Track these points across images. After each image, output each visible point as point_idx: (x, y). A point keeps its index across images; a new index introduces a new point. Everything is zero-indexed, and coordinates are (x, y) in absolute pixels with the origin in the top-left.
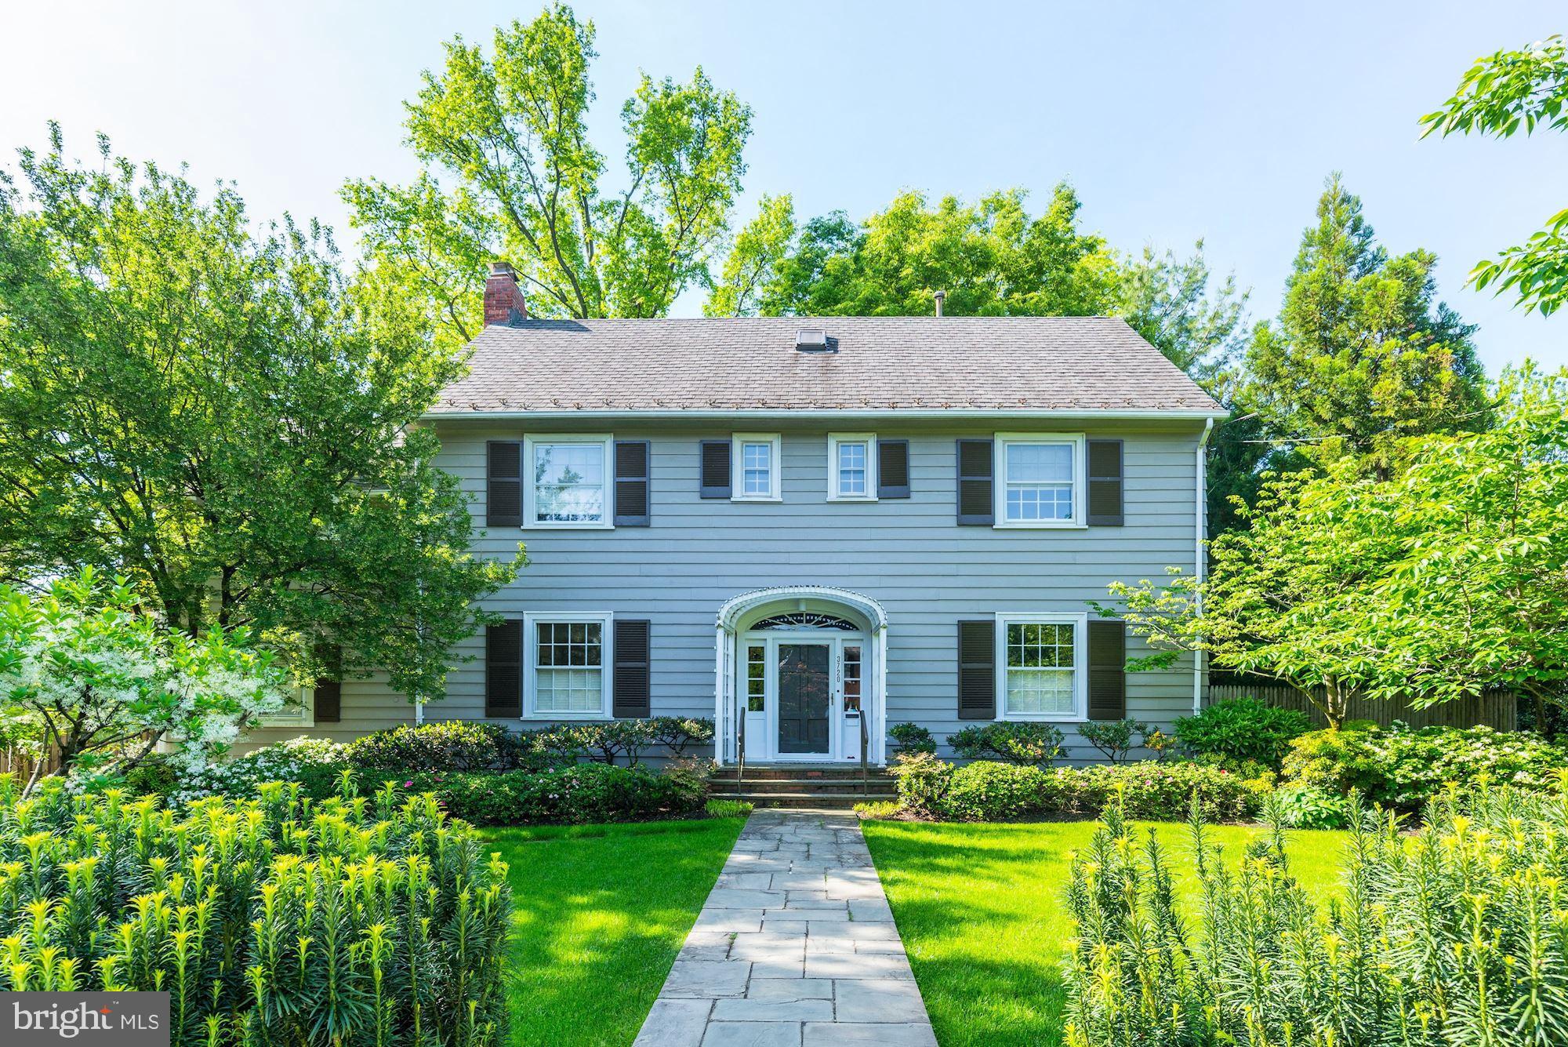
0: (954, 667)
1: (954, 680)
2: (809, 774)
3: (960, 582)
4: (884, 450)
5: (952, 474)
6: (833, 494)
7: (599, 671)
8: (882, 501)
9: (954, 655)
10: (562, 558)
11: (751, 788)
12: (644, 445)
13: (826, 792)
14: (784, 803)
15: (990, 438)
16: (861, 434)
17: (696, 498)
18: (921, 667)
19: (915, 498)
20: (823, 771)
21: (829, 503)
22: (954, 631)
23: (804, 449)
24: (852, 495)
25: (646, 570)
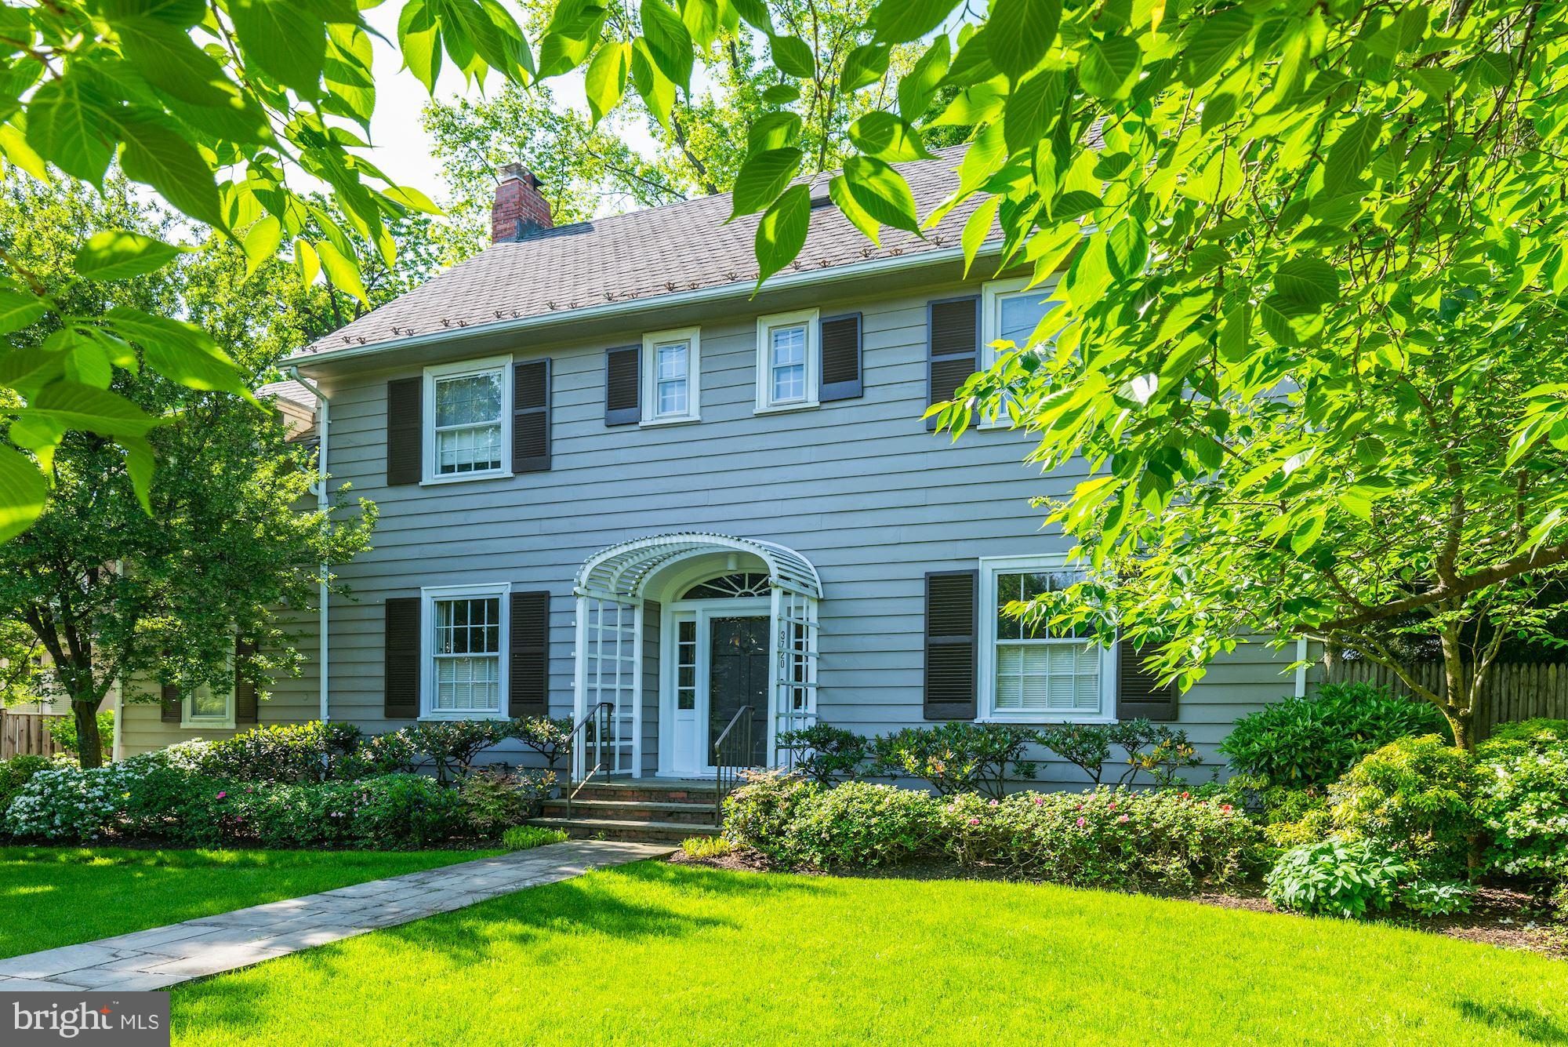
0: (919, 642)
1: (919, 660)
2: (673, 795)
3: (930, 515)
4: (829, 330)
5: (922, 354)
6: (762, 404)
7: (496, 658)
8: (826, 406)
9: (919, 624)
10: (460, 518)
11: (591, 812)
12: (543, 364)
13: (677, 821)
14: (613, 834)
15: (975, 293)
16: (799, 313)
17: (600, 426)
18: (873, 643)
19: (870, 395)
20: (688, 792)
21: (759, 416)
22: (920, 588)
23: (728, 345)
24: (789, 400)
25: (548, 526)
